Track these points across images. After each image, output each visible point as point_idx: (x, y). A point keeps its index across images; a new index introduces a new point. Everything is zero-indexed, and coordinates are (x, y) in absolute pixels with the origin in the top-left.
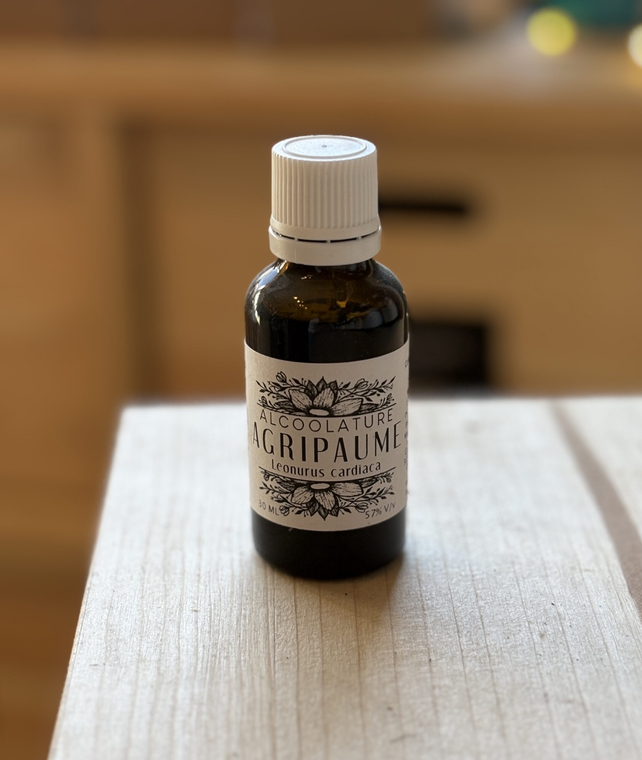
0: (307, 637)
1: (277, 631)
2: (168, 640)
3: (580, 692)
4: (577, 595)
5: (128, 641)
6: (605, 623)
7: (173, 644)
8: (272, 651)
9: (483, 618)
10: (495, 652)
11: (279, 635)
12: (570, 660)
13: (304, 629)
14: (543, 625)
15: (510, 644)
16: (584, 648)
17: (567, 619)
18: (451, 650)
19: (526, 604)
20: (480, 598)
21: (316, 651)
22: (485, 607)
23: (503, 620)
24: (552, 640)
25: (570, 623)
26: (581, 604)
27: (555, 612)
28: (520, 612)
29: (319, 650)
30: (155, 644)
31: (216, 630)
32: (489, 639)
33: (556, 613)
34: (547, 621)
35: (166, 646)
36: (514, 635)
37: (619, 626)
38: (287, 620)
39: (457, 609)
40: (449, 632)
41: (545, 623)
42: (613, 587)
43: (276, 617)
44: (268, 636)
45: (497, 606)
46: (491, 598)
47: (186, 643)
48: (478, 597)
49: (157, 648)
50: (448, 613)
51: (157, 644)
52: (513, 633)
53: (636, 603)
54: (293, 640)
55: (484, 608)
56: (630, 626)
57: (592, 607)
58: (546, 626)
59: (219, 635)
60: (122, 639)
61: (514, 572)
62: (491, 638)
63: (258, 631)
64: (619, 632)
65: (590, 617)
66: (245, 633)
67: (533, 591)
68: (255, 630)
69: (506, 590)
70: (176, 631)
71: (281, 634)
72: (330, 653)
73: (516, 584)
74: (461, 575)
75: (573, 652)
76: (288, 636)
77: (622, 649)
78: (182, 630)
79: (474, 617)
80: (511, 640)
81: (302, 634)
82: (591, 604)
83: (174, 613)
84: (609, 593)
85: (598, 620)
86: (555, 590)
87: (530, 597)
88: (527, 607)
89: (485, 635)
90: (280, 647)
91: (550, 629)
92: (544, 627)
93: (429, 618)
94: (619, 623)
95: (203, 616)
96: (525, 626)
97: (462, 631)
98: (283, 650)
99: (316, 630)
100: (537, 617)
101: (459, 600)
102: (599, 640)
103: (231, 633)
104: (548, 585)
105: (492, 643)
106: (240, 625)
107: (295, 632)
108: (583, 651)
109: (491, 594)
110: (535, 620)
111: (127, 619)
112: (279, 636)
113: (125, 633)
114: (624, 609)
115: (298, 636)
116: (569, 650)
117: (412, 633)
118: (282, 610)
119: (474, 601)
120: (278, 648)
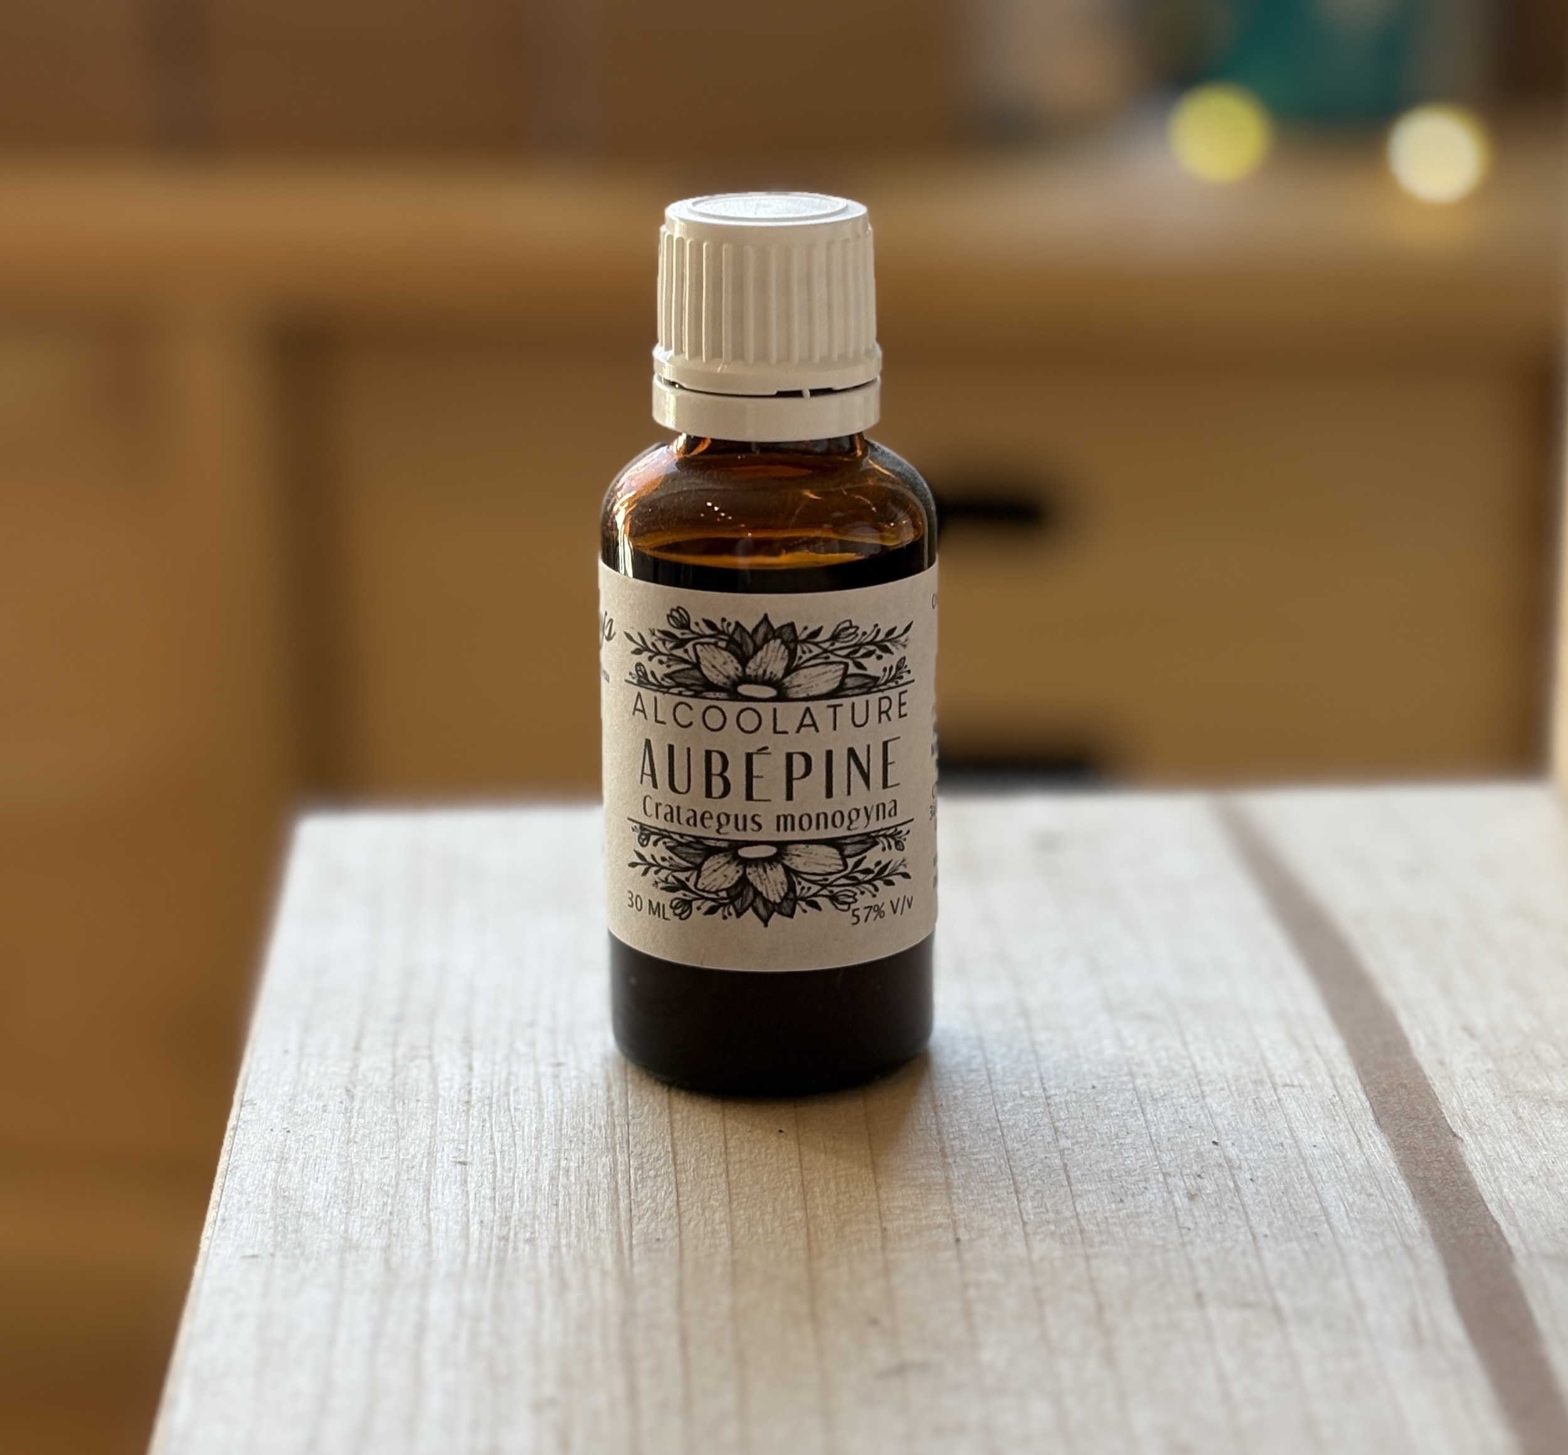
0: (699, 1205)
1: (637, 1195)
2: (407, 1214)
3: (1270, 1290)
4: (1267, 1128)
5: (321, 1215)
6: (1323, 1174)
7: (417, 1219)
8: (625, 1230)
9: (1068, 1169)
10: (1094, 1225)
11: (638, 1202)
12: (1250, 1237)
13: (691, 1192)
14: (1195, 1178)
15: (1125, 1212)
16: (1279, 1216)
17: (1245, 1165)
18: (1001, 1224)
19: (1158, 1143)
20: (1063, 1135)
21: (717, 1227)
22: (1073, 1150)
23: (1110, 1171)
24: (1213, 1203)
25: (1252, 1174)
26: (1275, 1143)
27: (1220, 1156)
28: (1147, 1157)
29: (724, 1226)
30: (377, 1219)
31: (508, 1195)
32: (1081, 1203)
33: (1223, 1157)
34: (1204, 1172)
35: (402, 1224)
36: (1133, 1195)
37: (1353, 1179)
38: (655, 1177)
39: (1014, 1154)
40: (997, 1193)
41: (1199, 1176)
42: (1341, 1113)
43: (632, 1172)
44: (618, 1204)
45: (1098, 1147)
46: (1085, 1134)
47: (445, 1218)
48: (1058, 1134)
49: (384, 1226)
50: (995, 1160)
51: (383, 1220)
52: (1130, 1192)
53: (1389, 1140)
54: (669, 1209)
55: (1070, 1152)
56: (1376, 1178)
57: (1297, 1146)
58: (1202, 1180)
59: (513, 1202)
60: (308, 1213)
61: (1135, 1089)
62: (1085, 1203)
63: (594, 1196)
64: (1353, 1188)
65: (1294, 1165)
66: (567, 1200)
67: (1174, 1121)
68: (589, 1194)
69: (1117, 1121)
70: (421, 1198)
71: (644, 1199)
72: (747, 1231)
73: (1140, 1111)
74: (1022, 1096)
75: (1257, 1223)
76: (657, 1205)
77: (1358, 1216)
78: (435, 1195)
79: (1049, 1167)
80: (1127, 1205)
81: (688, 1200)
82: (1296, 1142)
83: (418, 1168)
84: (1333, 1124)
85: (1310, 1168)
86: (1221, 1119)
87: (1168, 1132)
88: (1161, 1148)
89: (1073, 1197)
90: (641, 1221)
91: (1208, 1185)
92: (1196, 1183)
93: (955, 1169)
94: (1354, 1174)
95: (478, 1172)
96: (1158, 1181)
97: (1025, 1191)
98: (648, 1227)
99: (718, 1192)
100: (1183, 1166)
101: (1019, 1139)
102: (1311, 1203)
103: (538, 1200)
104: (1206, 1111)
105: (1087, 1209)
106: (558, 1186)
107: (674, 1196)
108: (1278, 1222)
109: (1087, 1127)
110: (1179, 1171)
111: (317, 1178)
112: (639, 1204)
113: (314, 1202)
114: (1365, 1150)
115: (681, 1204)
116: (1248, 1219)
117: (920, 1196)
118: (645, 1160)
119: (1049, 1140)
120: (638, 1223)
